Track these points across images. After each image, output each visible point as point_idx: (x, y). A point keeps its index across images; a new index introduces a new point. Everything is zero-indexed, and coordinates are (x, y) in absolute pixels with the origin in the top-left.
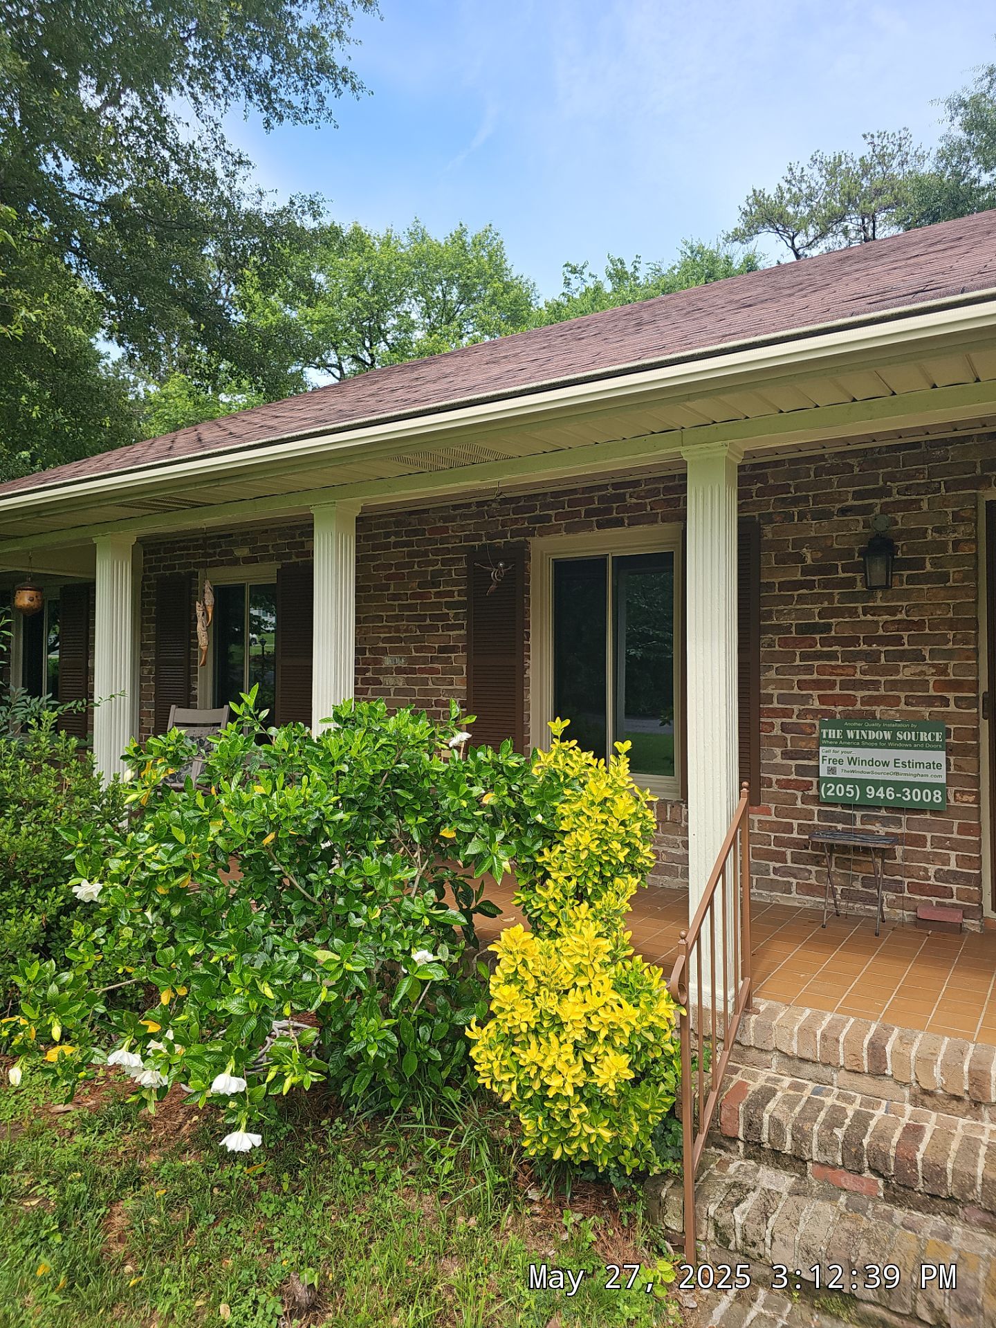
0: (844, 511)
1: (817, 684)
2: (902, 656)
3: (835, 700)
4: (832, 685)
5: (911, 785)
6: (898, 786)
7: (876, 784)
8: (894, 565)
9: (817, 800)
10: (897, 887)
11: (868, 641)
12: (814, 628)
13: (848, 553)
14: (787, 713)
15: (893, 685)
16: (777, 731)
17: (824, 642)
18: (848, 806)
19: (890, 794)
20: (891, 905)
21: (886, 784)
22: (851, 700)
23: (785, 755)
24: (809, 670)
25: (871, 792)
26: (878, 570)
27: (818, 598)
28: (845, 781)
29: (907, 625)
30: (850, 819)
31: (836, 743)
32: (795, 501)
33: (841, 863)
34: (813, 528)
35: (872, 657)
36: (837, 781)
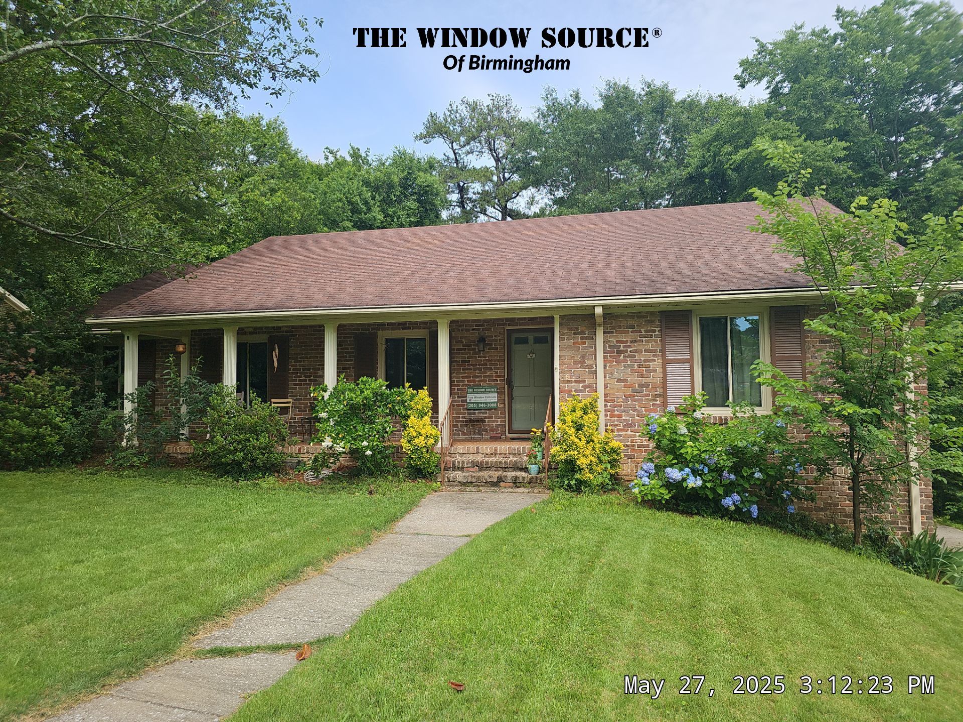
0: (473, 330)
1: (466, 377)
2: (487, 369)
3: (471, 381)
4: (470, 377)
5: (489, 403)
6: (486, 403)
7: (481, 403)
8: (485, 345)
9: (467, 409)
10: (486, 430)
11: (479, 365)
12: (465, 362)
13: (474, 341)
14: (459, 385)
15: (485, 377)
16: (456, 391)
17: (468, 365)
18: (474, 410)
19: (484, 405)
20: (485, 435)
21: (484, 403)
22: (475, 381)
23: (458, 397)
24: (465, 373)
25: (480, 405)
26: (481, 346)
27: (467, 353)
28: (473, 403)
29: (489, 361)
30: (474, 414)
31: (471, 393)
32: (461, 326)
33: (473, 426)
34: (465, 334)
35: (480, 369)
36: (471, 403)
